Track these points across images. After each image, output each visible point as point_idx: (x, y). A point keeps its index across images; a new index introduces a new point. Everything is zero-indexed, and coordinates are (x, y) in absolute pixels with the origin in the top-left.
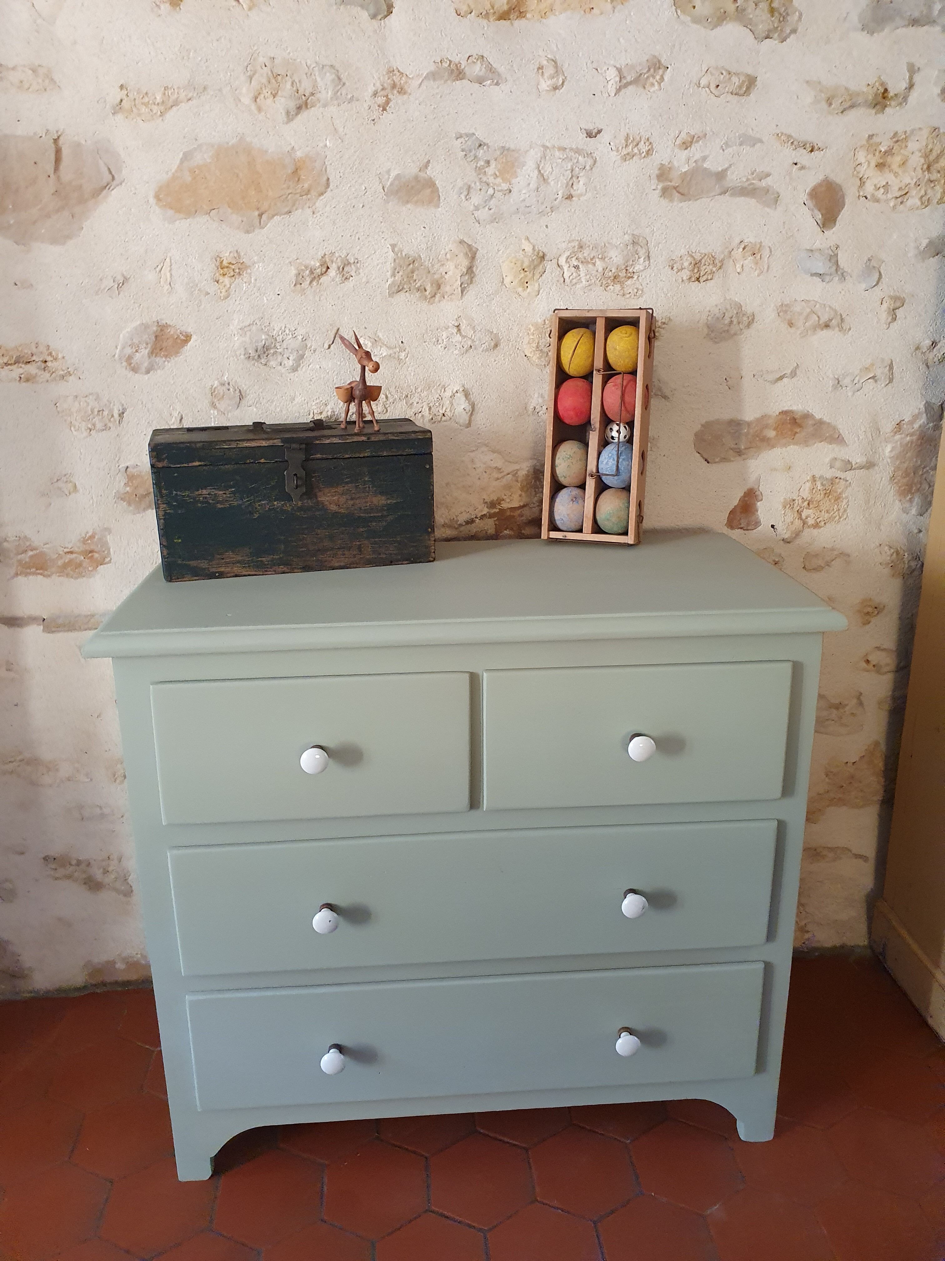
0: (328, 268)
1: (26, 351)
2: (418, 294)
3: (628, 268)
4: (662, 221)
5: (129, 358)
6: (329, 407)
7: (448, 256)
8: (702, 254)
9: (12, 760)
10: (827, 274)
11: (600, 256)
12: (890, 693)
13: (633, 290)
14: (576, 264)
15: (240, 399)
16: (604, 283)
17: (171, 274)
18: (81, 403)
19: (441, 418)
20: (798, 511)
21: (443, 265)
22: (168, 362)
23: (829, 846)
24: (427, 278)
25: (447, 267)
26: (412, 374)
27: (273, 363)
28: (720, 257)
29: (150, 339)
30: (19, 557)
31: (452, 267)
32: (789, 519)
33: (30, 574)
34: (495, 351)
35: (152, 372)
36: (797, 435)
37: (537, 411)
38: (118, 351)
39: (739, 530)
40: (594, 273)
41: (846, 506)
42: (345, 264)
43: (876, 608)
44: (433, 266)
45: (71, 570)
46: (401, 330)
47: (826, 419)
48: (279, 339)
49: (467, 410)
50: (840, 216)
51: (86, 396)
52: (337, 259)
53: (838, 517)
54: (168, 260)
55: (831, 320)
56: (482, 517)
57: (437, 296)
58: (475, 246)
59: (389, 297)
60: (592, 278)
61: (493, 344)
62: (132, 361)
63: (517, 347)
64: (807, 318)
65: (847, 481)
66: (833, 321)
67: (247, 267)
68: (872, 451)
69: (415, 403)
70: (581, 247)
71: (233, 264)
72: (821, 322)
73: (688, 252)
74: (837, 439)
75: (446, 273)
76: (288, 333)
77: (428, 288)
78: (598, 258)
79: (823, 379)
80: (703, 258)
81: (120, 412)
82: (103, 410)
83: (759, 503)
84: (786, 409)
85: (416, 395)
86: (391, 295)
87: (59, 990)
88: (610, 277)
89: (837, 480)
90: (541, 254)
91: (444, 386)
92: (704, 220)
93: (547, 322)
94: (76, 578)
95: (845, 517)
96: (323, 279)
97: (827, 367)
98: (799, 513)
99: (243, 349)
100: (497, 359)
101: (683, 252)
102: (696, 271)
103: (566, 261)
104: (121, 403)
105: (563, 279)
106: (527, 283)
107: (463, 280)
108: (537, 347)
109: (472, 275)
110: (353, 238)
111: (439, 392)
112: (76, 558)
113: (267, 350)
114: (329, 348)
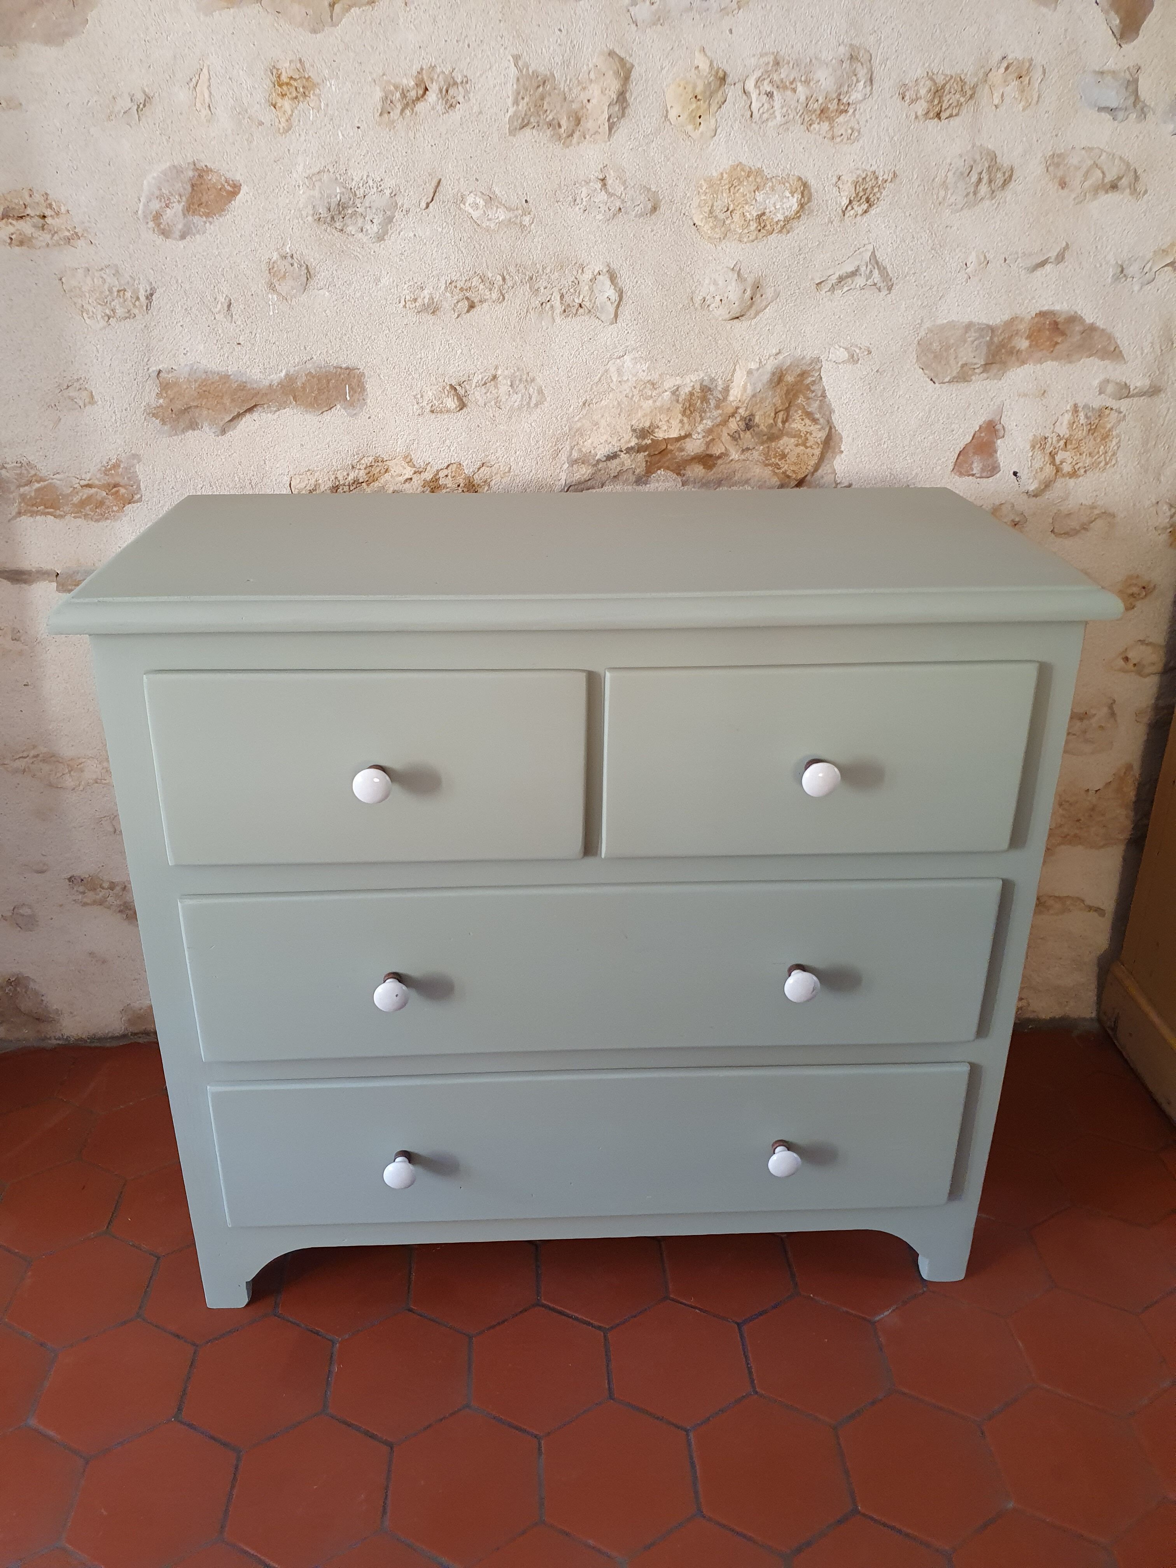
0: (426, 89)
1: (17, 201)
2: (549, 132)
3: (842, 97)
4: (893, 24)
5: (157, 217)
6: (426, 292)
7: (592, 76)
8: (946, 75)
9: (25, 754)
10: (1121, 109)
11: (803, 79)
12: (1153, 702)
13: (846, 130)
14: (768, 90)
15: (308, 279)
16: (807, 119)
17: (210, 93)
18: (95, 280)
19: (577, 310)
20: (1050, 453)
21: (584, 89)
22: (211, 223)
23: (1057, 894)
24: (562, 107)
25: (591, 91)
26: (539, 248)
27: (351, 229)
28: (971, 80)
29: (184, 189)
30: (22, 490)
31: (597, 92)
32: (1037, 465)
33: (37, 513)
34: (653, 217)
35: (188, 238)
36: (1058, 347)
37: (708, 303)
38: (141, 206)
39: (970, 477)
40: (793, 104)
41: (1116, 448)
42: (449, 85)
43: (1144, 588)
44: (570, 90)
45: (91, 510)
46: (525, 185)
47: (1100, 324)
48: (360, 193)
49: (613, 298)
50: (1145, 23)
51: (102, 269)
52: (438, 76)
53: (1103, 464)
54: (205, 70)
55: (1120, 178)
56: (629, 450)
57: (575, 136)
58: (631, 60)
59: (510, 135)
60: (790, 111)
61: (650, 206)
62: (162, 221)
63: (683, 212)
64: (1086, 175)
65: (1120, 412)
66: (1124, 180)
67: (315, 85)
68: (1159, 370)
69: (542, 288)
70: (778, 64)
71: (295, 80)
72: (1106, 180)
73: (928, 73)
74: (1113, 353)
75: (589, 101)
76: (371, 184)
77: (564, 123)
78: (801, 81)
79: (1101, 266)
80: (947, 83)
81: (148, 292)
82: (125, 290)
83: (999, 441)
84: (1045, 308)
85: (544, 277)
86: (512, 132)
87: (93, 1038)
88: (815, 110)
89: (1107, 412)
90: (721, 74)
91: (582, 265)
92: (952, 24)
93: (725, 176)
94: (97, 521)
95: (1114, 462)
96: (420, 107)
97: (1108, 248)
98: (1052, 455)
99: (310, 207)
100: (655, 228)
101: (920, 72)
102: (936, 102)
103: (755, 86)
104: (148, 280)
105: (749, 113)
106: (700, 117)
107: (611, 111)
108: (711, 212)
109: (625, 105)
110: (461, 44)
111: (575, 273)
112: (97, 493)
113: (343, 210)
114: (427, 207)
